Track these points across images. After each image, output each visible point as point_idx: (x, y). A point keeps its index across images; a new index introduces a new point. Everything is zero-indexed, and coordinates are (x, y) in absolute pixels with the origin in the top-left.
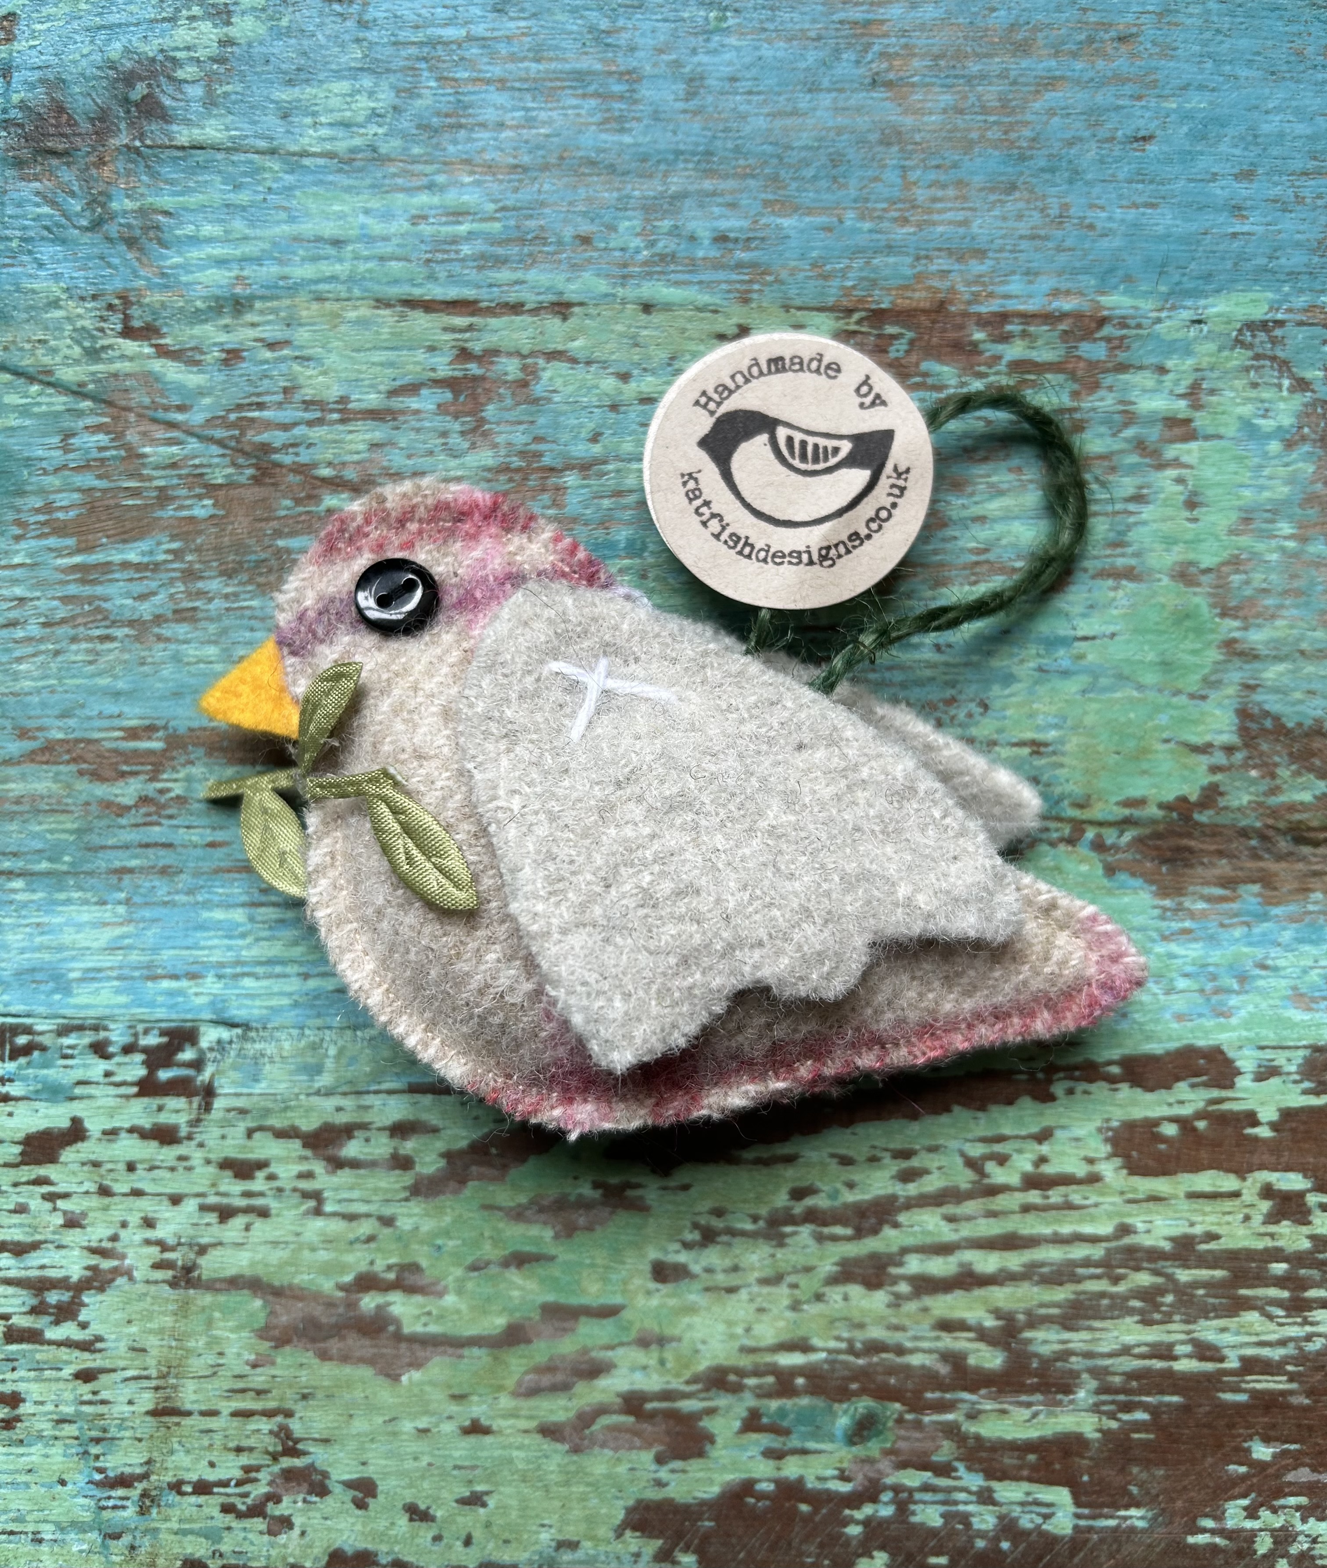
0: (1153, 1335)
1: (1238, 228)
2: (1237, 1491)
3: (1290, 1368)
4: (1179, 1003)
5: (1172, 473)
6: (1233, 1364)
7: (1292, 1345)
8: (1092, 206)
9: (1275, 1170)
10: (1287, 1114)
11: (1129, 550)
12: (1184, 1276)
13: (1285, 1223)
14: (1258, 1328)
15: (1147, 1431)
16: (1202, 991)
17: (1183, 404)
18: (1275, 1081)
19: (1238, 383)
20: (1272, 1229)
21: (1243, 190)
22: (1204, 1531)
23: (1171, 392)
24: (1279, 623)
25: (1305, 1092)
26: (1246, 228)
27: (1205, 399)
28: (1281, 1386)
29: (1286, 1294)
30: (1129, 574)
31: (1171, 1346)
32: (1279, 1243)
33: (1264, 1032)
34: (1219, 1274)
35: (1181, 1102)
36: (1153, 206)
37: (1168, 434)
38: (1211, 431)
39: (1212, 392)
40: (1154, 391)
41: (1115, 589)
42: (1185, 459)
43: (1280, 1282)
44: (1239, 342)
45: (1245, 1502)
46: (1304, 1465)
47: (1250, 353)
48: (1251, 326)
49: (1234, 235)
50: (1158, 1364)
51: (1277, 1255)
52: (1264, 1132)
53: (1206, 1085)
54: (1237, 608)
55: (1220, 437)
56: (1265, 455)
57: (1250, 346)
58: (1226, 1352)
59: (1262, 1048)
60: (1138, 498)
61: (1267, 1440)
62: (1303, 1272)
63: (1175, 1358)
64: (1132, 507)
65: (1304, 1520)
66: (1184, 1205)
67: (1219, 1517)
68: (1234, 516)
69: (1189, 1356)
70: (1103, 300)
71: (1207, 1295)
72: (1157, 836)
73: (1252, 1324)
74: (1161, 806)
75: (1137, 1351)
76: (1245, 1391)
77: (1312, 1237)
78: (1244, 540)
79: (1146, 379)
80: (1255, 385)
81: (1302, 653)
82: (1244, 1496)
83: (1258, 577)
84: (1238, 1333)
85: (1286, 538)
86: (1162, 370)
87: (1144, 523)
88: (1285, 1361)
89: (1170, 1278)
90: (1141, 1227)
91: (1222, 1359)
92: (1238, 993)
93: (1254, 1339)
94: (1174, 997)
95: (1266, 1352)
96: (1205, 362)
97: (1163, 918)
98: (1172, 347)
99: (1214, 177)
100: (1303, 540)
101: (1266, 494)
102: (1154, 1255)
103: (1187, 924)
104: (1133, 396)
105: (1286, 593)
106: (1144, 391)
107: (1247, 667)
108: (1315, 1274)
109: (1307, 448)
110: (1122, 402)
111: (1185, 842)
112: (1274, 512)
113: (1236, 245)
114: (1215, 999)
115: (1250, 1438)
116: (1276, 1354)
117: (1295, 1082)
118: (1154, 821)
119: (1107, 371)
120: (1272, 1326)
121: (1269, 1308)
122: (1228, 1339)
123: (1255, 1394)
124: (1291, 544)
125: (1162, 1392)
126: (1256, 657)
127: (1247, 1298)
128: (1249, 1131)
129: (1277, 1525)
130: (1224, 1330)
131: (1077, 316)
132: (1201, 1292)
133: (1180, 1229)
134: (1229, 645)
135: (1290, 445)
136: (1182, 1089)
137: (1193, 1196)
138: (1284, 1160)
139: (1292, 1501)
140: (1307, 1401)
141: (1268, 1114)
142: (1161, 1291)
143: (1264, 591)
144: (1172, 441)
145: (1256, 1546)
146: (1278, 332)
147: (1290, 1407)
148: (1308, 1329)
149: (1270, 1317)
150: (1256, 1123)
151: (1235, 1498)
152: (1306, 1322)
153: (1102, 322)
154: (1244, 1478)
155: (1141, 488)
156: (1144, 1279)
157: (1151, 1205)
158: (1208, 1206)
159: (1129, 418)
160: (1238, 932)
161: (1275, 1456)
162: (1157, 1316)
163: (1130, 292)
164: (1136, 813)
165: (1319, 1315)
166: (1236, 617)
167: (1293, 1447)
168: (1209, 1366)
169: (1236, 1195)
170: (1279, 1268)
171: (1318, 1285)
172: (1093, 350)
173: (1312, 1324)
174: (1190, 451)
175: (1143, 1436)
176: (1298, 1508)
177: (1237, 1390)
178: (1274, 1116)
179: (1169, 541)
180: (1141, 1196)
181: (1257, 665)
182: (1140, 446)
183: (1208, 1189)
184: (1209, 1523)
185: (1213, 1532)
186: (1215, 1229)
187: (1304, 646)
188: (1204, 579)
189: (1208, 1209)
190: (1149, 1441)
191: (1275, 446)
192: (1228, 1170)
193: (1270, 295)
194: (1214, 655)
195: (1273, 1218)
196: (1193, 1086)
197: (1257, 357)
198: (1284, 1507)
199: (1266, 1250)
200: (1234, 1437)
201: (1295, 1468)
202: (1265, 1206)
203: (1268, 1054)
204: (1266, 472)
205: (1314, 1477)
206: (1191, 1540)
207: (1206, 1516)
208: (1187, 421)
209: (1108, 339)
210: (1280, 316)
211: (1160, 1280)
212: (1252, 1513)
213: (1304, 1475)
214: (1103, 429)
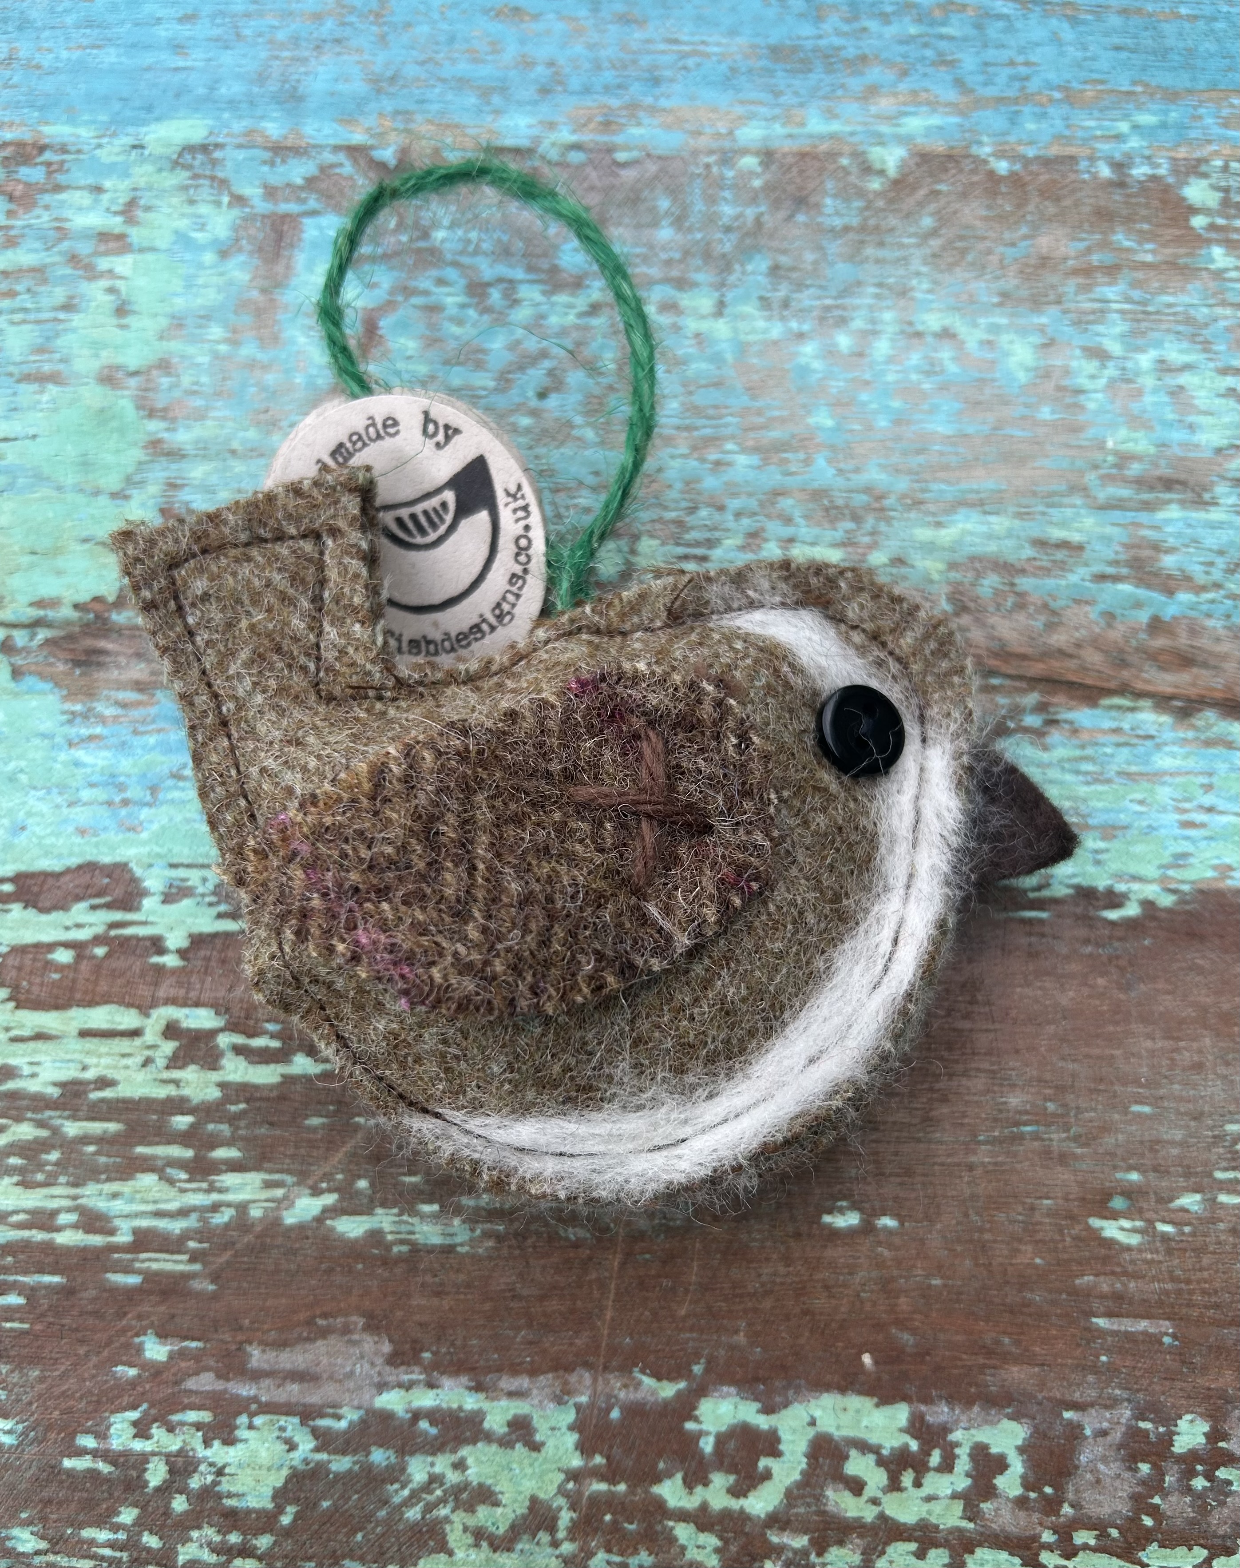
0: (33, 1199)
1: (181, 63)
2: (126, 1400)
3: (192, 1244)
4: (81, 815)
5: (104, 283)
6: (124, 1238)
7: (194, 1216)
8: (39, 49)
9: (185, 1005)
10: (198, 941)
11: (57, 356)
12: (72, 1129)
13: (192, 1068)
14: (155, 1195)
15: (22, 1321)
16: (109, 803)
17: (119, 219)
18: (186, 903)
19: (175, 201)
20: (176, 1074)
21: (185, 31)
22: (81, 1452)
23: (108, 210)
24: (209, 423)
25: (220, 916)
26: (189, 64)
27: (140, 214)
28: (181, 1267)
29: (189, 1153)
30: (54, 378)
31: (54, 1213)
32: (186, 1092)
33: (176, 849)
34: (113, 1127)
35: (79, 926)
36: (98, 47)
37: (102, 248)
38: (145, 244)
39: (148, 209)
40: (89, 209)
41: (41, 392)
42: (119, 269)
43: (184, 1138)
44: (176, 164)
45: (134, 1415)
46: (207, 1369)
47: (187, 174)
48: (190, 149)
49: (177, 69)
50: (39, 1236)
51: (179, 1105)
52: (171, 961)
53: (108, 906)
54: (165, 410)
55: (153, 249)
56: (201, 266)
57: (187, 167)
58: (117, 1222)
59: (173, 866)
60: (68, 307)
61: (163, 1335)
62: (211, 1127)
63: (59, 1229)
64: (62, 316)
65: (207, 1443)
66: (76, 1045)
67: (102, 1435)
68: (164, 322)
69: (75, 1226)
70: (47, 130)
71: (97, 1153)
72: (70, 638)
73: (149, 1190)
74: (76, 606)
75: (15, 1218)
76: (139, 1272)
77: (222, 1085)
78: (175, 346)
79: (81, 198)
80: (192, 202)
81: (233, 452)
82: (134, 1407)
83: (186, 380)
84: (132, 1200)
85: (218, 342)
86: (98, 189)
87: (74, 330)
88: (186, 1236)
89: (56, 1131)
90: (27, 1070)
91: (112, 1232)
92: (149, 805)
93: (150, 1208)
94: (77, 809)
95: (162, 1224)
96: (142, 182)
97: (70, 722)
98: (111, 169)
99: (159, 20)
100: (235, 343)
101: (199, 301)
102: (39, 1102)
103: (98, 730)
104: (68, 213)
105: (218, 394)
106: (80, 209)
107: (174, 466)
108: (225, 1129)
109: (242, 258)
110: (56, 219)
111: (103, 644)
112: (207, 318)
113: (178, 78)
114: (123, 812)
115: (142, 1332)
116: (176, 1226)
117: (211, 904)
118: (68, 623)
119: (46, 191)
120: (172, 1192)
121: (169, 1170)
122: (118, 1206)
123: (150, 1277)
124: (223, 348)
125: (41, 1271)
126: (184, 456)
127: (145, 1158)
128: (156, 959)
129: (174, 1448)
130: (115, 1196)
131: (20, 145)
132: (91, 1149)
133: (70, 1073)
134: (156, 447)
135: (224, 254)
136: (79, 911)
137: (85, 1034)
138: (193, 995)
139: (192, 1416)
140: (211, 1287)
141: (175, 940)
142: (43, 1146)
143: (195, 393)
144: (106, 253)
145: (148, 1476)
146: (218, 154)
147: (189, 1294)
148: (215, 1197)
149: (171, 1182)
150: (161, 950)
151: (125, 1409)
152: (211, 1189)
153: (42, 149)
154: (133, 1383)
155: (71, 297)
156: (25, 1131)
157: (39, 1045)
158: (103, 1046)
159: (62, 233)
160: (152, 740)
161: (171, 1356)
162: (40, 1177)
163: (72, 121)
164: (51, 614)
165: (229, 1179)
166: (164, 418)
167: (194, 1344)
168: (97, 1240)
169: (135, 1033)
170: (182, 1122)
171: (229, 1143)
172: (33, 174)
173: (220, 1191)
174: (123, 264)
175: (16, 1325)
176: (198, 1426)
177: (127, 1270)
178: (184, 943)
179: (96, 346)
180: (27, 1033)
181: (184, 465)
182: (73, 259)
183: (105, 1026)
184: (88, 1442)
185: (95, 1453)
186: (110, 1074)
187: (235, 445)
188: (133, 382)
189: (103, 1049)
190: (23, 1333)
191: (209, 257)
192: (130, 1005)
193: (210, 122)
194: (137, 454)
195: (176, 1061)
196: (94, 908)
197: (196, 177)
198: (182, 1424)
199: (169, 1100)
200: (124, 1331)
201: (197, 1373)
202: (169, 1047)
203: (181, 873)
204: (200, 281)
205: (220, 1385)
206: (67, 1463)
207: (87, 1432)
208: (121, 237)
209: (49, 164)
210: (220, 140)
211: (44, 1133)
212: (141, 1430)
213: (206, 1382)
214: (37, 245)
